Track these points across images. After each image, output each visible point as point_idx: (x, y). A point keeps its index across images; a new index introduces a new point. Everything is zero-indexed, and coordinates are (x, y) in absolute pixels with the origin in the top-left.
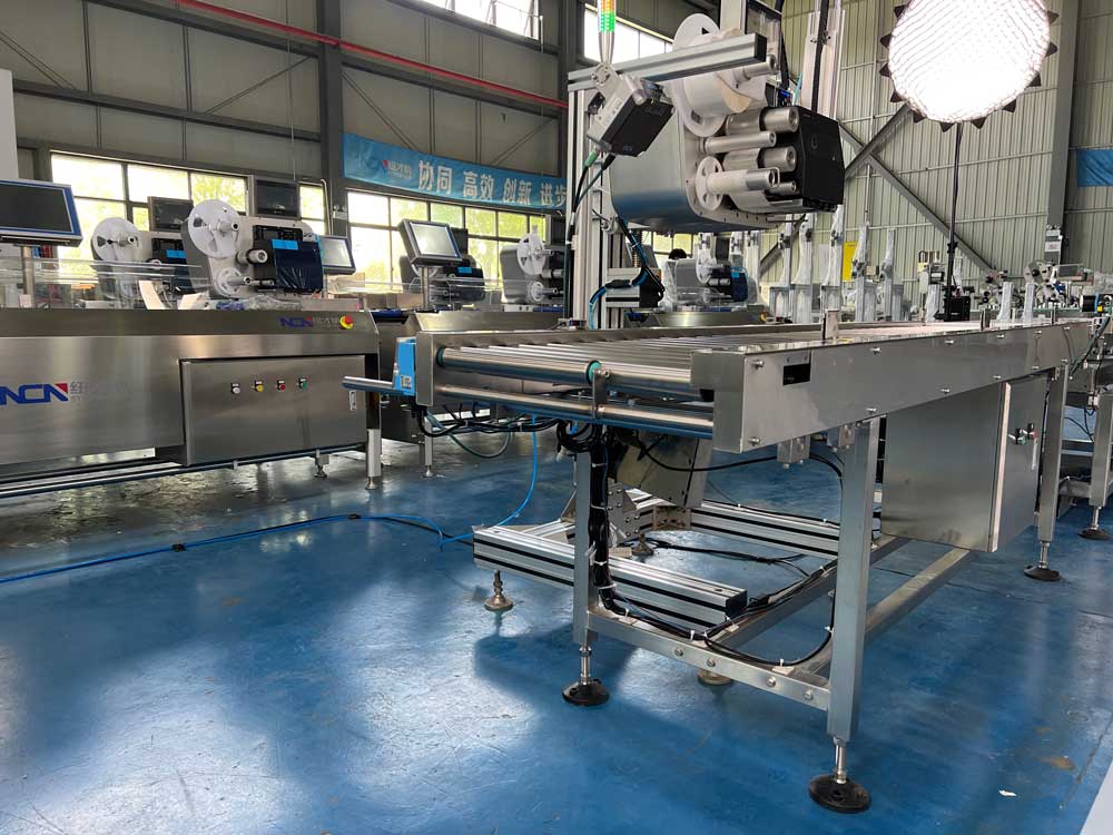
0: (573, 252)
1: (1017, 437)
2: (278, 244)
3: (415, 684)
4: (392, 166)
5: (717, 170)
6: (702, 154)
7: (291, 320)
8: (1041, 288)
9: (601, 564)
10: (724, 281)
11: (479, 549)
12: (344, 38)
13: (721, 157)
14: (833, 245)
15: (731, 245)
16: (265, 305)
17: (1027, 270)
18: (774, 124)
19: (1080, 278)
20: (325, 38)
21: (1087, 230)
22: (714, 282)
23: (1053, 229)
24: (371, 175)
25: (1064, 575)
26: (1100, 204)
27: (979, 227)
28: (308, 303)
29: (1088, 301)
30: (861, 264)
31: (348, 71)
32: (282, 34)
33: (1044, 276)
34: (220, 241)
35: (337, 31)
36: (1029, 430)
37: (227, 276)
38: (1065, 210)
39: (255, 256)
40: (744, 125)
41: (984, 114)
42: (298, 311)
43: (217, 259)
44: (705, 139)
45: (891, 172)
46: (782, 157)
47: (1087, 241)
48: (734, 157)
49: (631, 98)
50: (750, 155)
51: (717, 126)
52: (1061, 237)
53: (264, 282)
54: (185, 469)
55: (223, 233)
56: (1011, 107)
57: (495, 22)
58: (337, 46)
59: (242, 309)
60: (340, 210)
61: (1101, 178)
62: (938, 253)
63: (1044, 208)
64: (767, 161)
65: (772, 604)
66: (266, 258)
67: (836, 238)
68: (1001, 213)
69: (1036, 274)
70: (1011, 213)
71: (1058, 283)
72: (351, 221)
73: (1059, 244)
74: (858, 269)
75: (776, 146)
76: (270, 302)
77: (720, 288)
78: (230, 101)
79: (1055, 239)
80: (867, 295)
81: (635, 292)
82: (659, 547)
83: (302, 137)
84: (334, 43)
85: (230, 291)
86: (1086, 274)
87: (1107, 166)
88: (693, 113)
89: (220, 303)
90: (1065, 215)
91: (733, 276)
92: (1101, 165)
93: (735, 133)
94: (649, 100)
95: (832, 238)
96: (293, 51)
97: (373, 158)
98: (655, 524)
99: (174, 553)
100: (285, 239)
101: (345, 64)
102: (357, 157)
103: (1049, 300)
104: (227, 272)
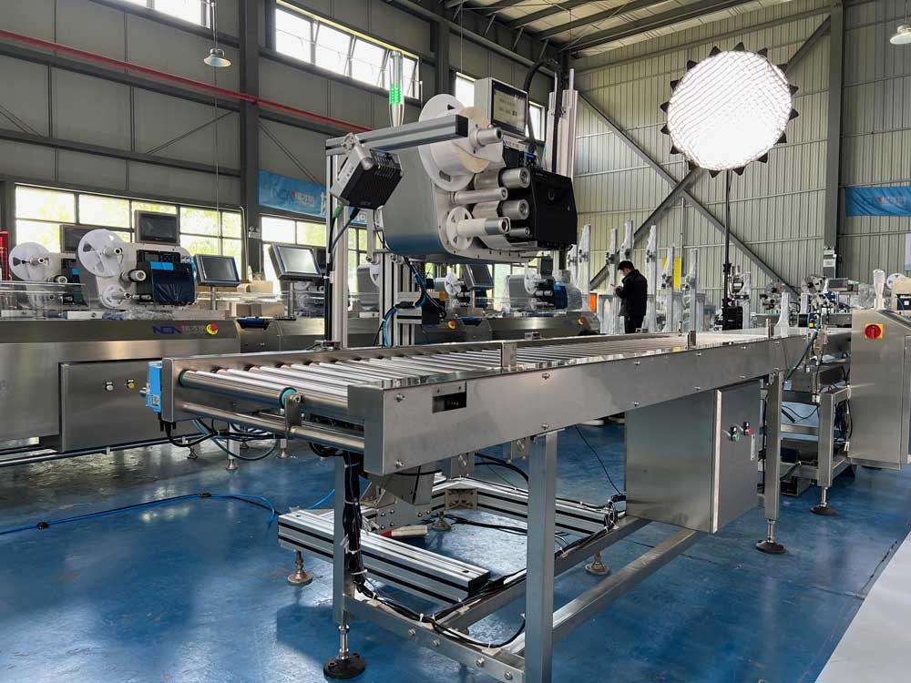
0: (331, 285)
1: (732, 435)
2: (156, 265)
3: (197, 658)
4: (298, 196)
5: (466, 218)
6: (452, 204)
7: (162, 328)
8: (815, 297)
9: (353, 553)
10: (548, 293)
11: (283, 532)
12: (261, 97)
13: (471, 207)
14: (648, 262)
15: (568, 261)
16: (140, 316)
17: (803, 283)
18: (509, 181)
19: (846, 289)
20: (245, 97)
21: (856, 249)
22: (540, 293)
23: (829, 249)
24: (281, 204)
25: (790, 549)
26: (866, 230)
27: (770, 247)
28: (180, 313)
29: (802, 319)
30: (669, 277)
31: (264, 121)
32: (211, 94)
33: (817, 288)
34: (106, 264)
35: (256, 91)
36: (745, 428)
37: (113, 291)
38: (838, 234)
39: (135, 275)
40: (488, 181)
41: (743, 164)
42: (170, 321)
43: (104, 278)
44: (455, 192)
45: (700, 203)
46: (516, 208)
47: (856, 259)
48: (482, 207)
49: (360, 165)
50: (492, 206)
51: (466, 181)
52: (835, 256)
53: (143, 297)
54: (60, 455)
55: (108, 256)
56: (764, 159)
57: (383, 85)
58: (255, 103)
59: (121, 319)
60: (255, 231)
61: (864, 209)
62: (739, 267)
63: (821, 233)
64: (505, 211)
65: (507, 584)
66: (144, 277)
67: (651, 256)
68: (787, 236)
69: (811, 286)
70: (795, 236)
71: (830, 292)
72: (264, 239)
73: (834, 261)
74: (667, 281)
75: (508, 199)
76: (147, 313)
77: (543, 298)
78: (167, 145)
79: (830, 257)
80: (675, 302)
81: (418, 311)
82: (457, 522)
83: (225, 173)
84: (252, 101)
85: (114, 303)
86: (852, 285)
87: (870, 201)
88: (441, 172)
89: (106, 314)
90: (838, 238)
91: (555, 288)
92: (864, 199)
93: (483, 188)
94: (375, 167)
95: (647, 256)
96: (218, 106)
97: (283, 190)
98: (447, 505)
99: (36, 530)
100: (165, 261)
101: (261, 116)
102: (270, 189)
103: (822, 306)
104: (112, 288)
